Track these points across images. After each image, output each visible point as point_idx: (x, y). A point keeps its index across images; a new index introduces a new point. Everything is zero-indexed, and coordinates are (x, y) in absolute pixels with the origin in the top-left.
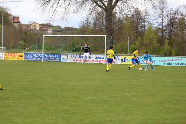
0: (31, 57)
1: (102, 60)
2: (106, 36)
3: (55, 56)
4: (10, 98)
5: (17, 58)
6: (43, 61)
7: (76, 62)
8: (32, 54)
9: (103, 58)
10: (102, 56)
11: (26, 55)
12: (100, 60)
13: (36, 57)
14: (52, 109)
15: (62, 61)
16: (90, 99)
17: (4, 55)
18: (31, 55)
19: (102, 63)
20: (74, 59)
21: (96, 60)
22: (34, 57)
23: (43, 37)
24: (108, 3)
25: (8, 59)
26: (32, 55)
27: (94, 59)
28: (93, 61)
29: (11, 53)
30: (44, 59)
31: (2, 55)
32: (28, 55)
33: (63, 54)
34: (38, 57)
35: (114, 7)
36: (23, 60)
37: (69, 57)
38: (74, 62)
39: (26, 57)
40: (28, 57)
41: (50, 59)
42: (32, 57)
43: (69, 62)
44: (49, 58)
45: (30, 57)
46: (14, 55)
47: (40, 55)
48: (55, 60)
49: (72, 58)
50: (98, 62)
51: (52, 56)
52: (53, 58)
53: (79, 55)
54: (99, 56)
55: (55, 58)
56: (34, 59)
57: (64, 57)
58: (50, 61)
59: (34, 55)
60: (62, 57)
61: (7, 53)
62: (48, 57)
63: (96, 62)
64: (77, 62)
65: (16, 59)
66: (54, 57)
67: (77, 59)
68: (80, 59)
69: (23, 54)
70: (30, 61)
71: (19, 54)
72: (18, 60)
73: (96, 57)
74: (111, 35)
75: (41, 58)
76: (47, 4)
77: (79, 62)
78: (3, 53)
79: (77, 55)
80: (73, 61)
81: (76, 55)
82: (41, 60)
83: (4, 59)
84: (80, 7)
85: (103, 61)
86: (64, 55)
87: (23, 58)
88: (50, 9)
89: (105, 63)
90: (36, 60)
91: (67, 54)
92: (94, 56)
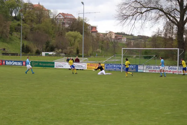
0: (111, 67)
1: (175, 70)
3: (133, 67)
6: (122, 71)
7: (151, 72)
8: (112, 64)
9: (176, 69)
10: (175, 67)
11: (106, 66)
12: (173, 70)
16: (170, 114)
17: (86, 66)
18: (111, 66)
19: (175, 73)
20: (149, 69)
21: (170, 70)
22: (113, 67)
23: (122, 50)
24: (180, 19)
25: (90, 69)
26: (112, 66)
27: (167, 69)
28: (167, 72)
29: (93, 64)
30: (123, 69)
32: (108, 66)
33: (140, 65)
34: (117, 68)
35: (186, 23)
37: (145, 68)
38: (150, 72)
39: (107, 67)
40: (109, 67)
42: (112, 67)
43: (145, 72)
45: (110, 67)
46: (95, 65)
47: (119, 66)
48: (132, 70)
49: (147, 68)
50: (171, 73)
51: (130, 66)
52: (131, 68)
53: (154, 66)
54: (172, 67)
55: (133, 68)
56: (113, 69)
57: (140, 67)
60: (139, 68)
61: (89, 64)
63: (169, 73)
64: (153, 72)
67: (152, 69)
68: (155, 70)
70: (110, 71)
73: (169, 68)
74: (183, 48)
75: (120, 68)
76: (126, 20)
77: (154, 72)
78: (86, 64)
79: (153, 66)
80: (148, 72)
81: (151, 66)
82: (120, 70)
83: (86, 69)
84: (155, 23)
85: (175, 72)
88: (128, 25)
89: (177, 74)
90: (115, 70)
91: (143, 65)
92: (168, 67)
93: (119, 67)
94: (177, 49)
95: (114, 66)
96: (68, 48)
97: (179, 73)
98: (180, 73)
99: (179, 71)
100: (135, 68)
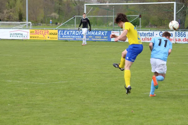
0: (68, 35)
2: (175, 3)
3: (103, 33)
4: (38, 94)
5: (48, 37)
8: (70, 30)
13: (75, 35)
14: (97, 108)
15: (112, 40)
17: (29, 33)
18: (68, 33)
22: (72, 35)
23: (85, 6)
25: (34, 39)
26: (70, 33)
27: (158, 36)
29: (40, 30)
31: (26, 33)
32: (63, 33)
33: (114, 30)
34: (78, 35)
36: (57, 39)
39: (61, 36)
40: (64, 35)
41: (94, 38)
42: (70, 35)
44: (94, 36)
45: (66, 35)
46: (43, 32)
47: (81, 33)
48: (102, 38)
51: (98, 34)
52: (99, 36)
55: (102, 36)
56: (72, 38)
58: (95, 41)
59: (72, 32)
61: (34, 30)
62: (92, 35)
65: (47, 39)
66: (101, 34)
69: (56, 31)
70: (66, 41)
71: (50, 31)
72: (49, 39)
73: (161, 33)
74: (183, 2)
83: (29, 38)
86: (114, 32)
87: (56, 36)
89: (174, 43)
90: (75, 39)
91: (120, 30)
92: (159, 32)
93: (80, 35)
94: (174, 3)
95: (74, 33)
96: (5, 11)
97: (177, 42)
98: (179, 42)
99: (177, 38)
100: (106, 36)
